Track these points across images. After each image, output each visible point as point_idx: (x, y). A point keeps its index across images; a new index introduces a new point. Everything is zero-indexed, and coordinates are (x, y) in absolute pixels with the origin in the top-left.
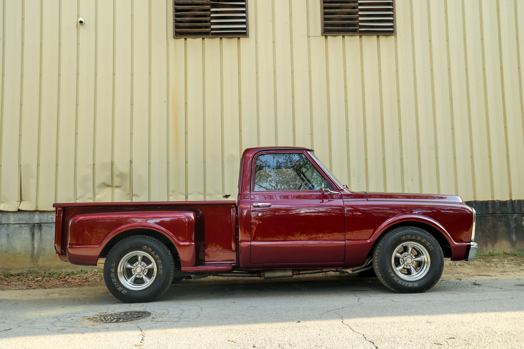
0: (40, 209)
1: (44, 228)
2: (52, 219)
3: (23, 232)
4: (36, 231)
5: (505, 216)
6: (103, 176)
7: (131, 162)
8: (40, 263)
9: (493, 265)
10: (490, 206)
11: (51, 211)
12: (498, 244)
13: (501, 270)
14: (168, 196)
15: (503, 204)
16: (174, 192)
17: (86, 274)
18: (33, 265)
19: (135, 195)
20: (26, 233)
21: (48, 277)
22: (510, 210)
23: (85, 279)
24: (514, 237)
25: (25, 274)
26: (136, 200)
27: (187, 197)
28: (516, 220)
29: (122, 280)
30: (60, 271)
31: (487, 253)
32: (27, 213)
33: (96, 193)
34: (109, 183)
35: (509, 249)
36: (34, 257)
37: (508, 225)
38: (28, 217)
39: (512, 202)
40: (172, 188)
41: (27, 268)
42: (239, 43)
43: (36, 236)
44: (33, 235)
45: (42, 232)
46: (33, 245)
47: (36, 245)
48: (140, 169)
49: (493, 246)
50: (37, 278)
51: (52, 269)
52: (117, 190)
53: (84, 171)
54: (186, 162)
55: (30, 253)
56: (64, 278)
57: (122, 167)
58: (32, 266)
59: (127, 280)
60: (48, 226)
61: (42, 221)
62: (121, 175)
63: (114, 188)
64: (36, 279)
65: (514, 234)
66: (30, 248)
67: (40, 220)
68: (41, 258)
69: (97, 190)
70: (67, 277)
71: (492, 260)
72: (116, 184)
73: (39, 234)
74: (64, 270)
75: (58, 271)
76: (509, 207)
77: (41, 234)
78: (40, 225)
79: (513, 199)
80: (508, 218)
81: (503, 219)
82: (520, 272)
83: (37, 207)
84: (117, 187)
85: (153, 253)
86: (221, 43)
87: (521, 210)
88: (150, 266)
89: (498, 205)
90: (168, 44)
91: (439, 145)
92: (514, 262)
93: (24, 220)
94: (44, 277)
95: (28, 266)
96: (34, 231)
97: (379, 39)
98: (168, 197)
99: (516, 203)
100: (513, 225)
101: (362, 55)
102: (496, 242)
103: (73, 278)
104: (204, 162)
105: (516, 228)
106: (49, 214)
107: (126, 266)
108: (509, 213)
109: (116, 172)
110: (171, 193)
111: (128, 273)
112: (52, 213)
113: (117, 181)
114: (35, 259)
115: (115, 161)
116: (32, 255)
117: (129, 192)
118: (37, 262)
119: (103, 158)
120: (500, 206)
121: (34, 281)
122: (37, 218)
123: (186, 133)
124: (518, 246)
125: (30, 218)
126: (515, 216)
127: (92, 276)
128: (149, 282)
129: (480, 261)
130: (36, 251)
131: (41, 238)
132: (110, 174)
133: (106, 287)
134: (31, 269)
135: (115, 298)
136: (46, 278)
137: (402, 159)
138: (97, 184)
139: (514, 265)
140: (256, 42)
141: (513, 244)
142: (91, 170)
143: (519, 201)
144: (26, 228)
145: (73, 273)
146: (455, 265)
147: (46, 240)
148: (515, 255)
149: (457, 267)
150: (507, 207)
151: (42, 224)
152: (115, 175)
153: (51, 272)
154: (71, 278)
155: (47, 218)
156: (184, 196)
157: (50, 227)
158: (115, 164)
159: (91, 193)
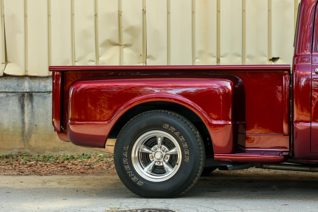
0: (30, 74)
1: (36, 99)
2: (45, 86)
3: (11, 102)
4: (26, 102)
6: (108, 31)
7: (144, 12)
8: (32, 143)
14: (194, 58)
16: (201, 52)
17: (90, 159)
18: (24, 145)
19: (150, 57)
20: (14, 104)
23: (88, 165)
25: (15, 157)
26: (150, 63)
27: (218, 60)
29: (137, 167)
30: (57, 154)
32: (14, 78)
33: (99, 53)
34: (117, 41)
36: (25, 136)
38: (16, 83)
40: (198, 47)
41: (17, 148)
43: (26, 108)
44: (23, 107)
45: (34, 104)
46: (23, 120)
47: (27, 120)
48: (156, 22)
50: (30, 161)
52: (126, 50)
53: (84, 23)
54: (218, 12)
55: (20, 131)
56: (63, 162)
57: (132, 18)
58: (23, 147)
59: (143, 169)
60: (41, 96)
61: (33, 90)
62: (131, 30)
63: (122, 47)
64: (28, 163)
66: (19, 124)
67: (31, 88)
68: (34, 137)
69: (100, 49)
70: (66, 162)
72: (124, 42)
73: (30, 106)
74: (62, 153)
75: (55, 155)
77: (32, 105)
78: (31, 95)
83: (26, 71)
84: (126, 46)
85: (176, 134)
88: (173, 151)
93: (11, 87)
94: (37, 161)
95: (18, 147)
96: (23, 102)
98: (194, 60)
103: (73, 164)
104: (244, 11)
106: (41, 81)
107: (142, 150)
109: (124, 26)
110: (197, 55)
111: (145, 159)
112: (45, 79)
113: (126, 38)
114: (26, 138)
115: (123, 10)
116: (23, 132)
117: (141, 53)
118: (28, 141)
121: (26, 166)
122: (26, 86)
125: (18, 85)
127: (97, 161)
128: (171, 172)
130: (27, 127)
131: (32, 111)
132: (116, 28)
133: (117, 177)
134: (22, 151)
135: (128, 191)
136: (41, 163)
138: (101, 40)
142: (92, 23)
144: (14, 98)
145: (73, 158)
147: (39, 114)
151: (33, 93)
152: (123, 30)
153: (46, 155)
154: (70, 164)
155: (39, 86)
156: (216, 58)
157: (45, 98)
158: (123, 14)
159: (94, 54)
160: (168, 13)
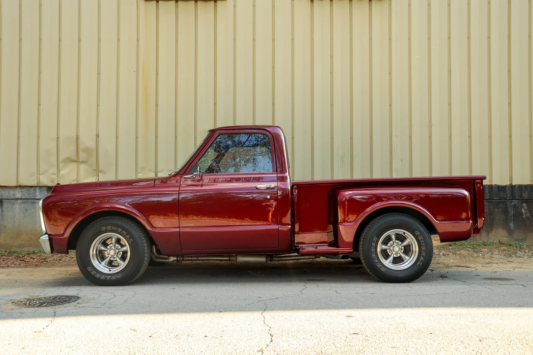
1: (5, 204)
2: (14, 195)
5: (503, 202)
6: (67, 151)
7: (97, 136)
9: (481, 255)
10: (487, 191)
11: (13, 187)
12: (493, 233)
13: (487, 261)
14: (137, 173)
15: (501, 188)
16: (143, 168)
19: (102, 171)
21: (6, 256)
22: (509, 195)
24: (512, 225)
26: (103, 178)
27: (156, 175)
28: (515, 207)
30: (22, 249)
31: (480, 242)
33: (60, 168)
34: (75, 158)
35: (505, 239)
37: (505, 212)
39: (512, 187)
40: (140, 165)
42: (215, 6)
45: (3, 209)
48: (107, 144)
49: (488, 234)
51: (14, 248)
52: (83, 167)
53: (48, 144)
54: (156, 137)
57: (87, 141)
61: (3, 197)
62: (87, 150)
63: (79, 163)
65: (512, 222)
67: (1, 195)
69: (61, 165)
71: (482, 250)
72: (81, 160)
74: (26, 249)
76: (508, 192)
78: (1, 201)
79: (514, 184)
80: (506, 205)
81: (501, 206)
82: (506, 264)
84: (83, 162)
86: (196, 7)
87: (521, 196)
89: (495, 190)
90: (138, 7)
91: (433, 123)
92: (504, 252)
97: (371, 3)
98: (136, 175)
99: (516, 188)
100: (511, 212)
101: (351, 20)
102: (492, 230)
103: (31, 258)
104: (176, 137)
105: (514, 215)
108: (508, 198)
109: (81, 147)
110: (139, 171)
113: (83, 156)
115: (81, 134)
117: (95, 168)
119: (67, 132)
120: (498, 191)
123: (157, 106)
124: (516, 236)
126: (515, 202)
129: (468, 251)
131: (2, 215)
132: (75, 148)
136: (4, 257)
137: (391, 138)
138: (61, 159)
139: (505, 255)
140: (234, 6)
141: (510, 233)
142: (55, 144)
143: (520, 186)
145: (34, 253)
146: (439, 254)
147: (8, 217)
148: (510, 245)
149: (440, 257)
150: (505, 192)
151: (3, 200)
152: (80, 150)
153: (12, 250)
154: (29, 258)
155: (9, 194)
156: (154, 173)
157: (13, 204)
158: (80, 137)
159: (55, 169)
160: (117, 137)
